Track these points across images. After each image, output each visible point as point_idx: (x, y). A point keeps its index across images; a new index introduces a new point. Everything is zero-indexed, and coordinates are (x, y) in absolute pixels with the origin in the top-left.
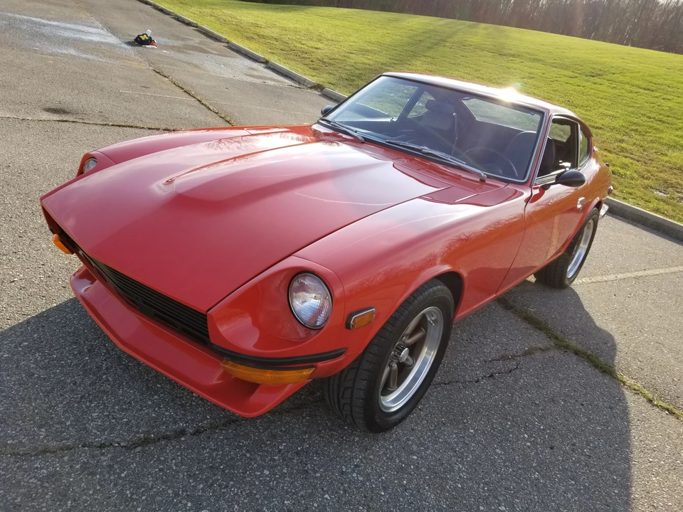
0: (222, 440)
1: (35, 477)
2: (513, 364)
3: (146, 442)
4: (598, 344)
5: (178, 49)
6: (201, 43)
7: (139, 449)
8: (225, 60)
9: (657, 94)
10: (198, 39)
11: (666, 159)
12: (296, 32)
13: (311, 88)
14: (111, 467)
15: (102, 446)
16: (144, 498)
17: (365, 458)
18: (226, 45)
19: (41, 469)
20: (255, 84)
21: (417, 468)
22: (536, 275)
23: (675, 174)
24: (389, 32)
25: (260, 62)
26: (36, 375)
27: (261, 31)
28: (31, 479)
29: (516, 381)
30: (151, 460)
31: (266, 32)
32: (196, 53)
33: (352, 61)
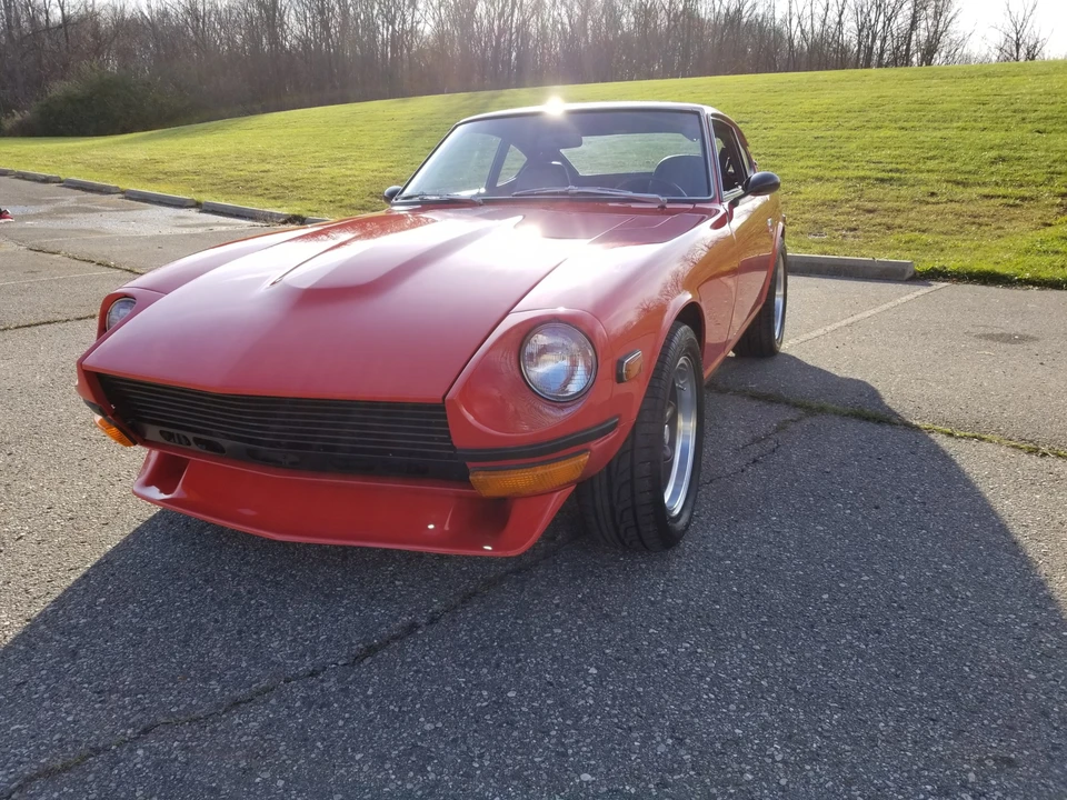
0: (473, 618)
1: (245, 734)
2: (771, 444)
3: (371, 650)
4: (853, 399)
5: (49, 215)
6: (79, 200)
7: (367, 661)
8: (134, 214)
9: (755, 125)
10: (72, 198)
11: (802, 197)
12: (221, 157)
13: (285, 223)
14: (345, 690)
15: (313, 674)
16: (418, 706)
17: (668, 580)
18: (120, 195)
19: (247, 722)
20: (200, 234)
21: (737, 571)
22: (734, 350)
23: (822, 211)
24: (361, 128)
25: (187, 207)
26: (149, 629)
27: (166, 167)
28: (241, 737)
29: (788, 458)
30: (395, 666)
31: (175, 166)
32: (81, 215)
33: (328, 177)
